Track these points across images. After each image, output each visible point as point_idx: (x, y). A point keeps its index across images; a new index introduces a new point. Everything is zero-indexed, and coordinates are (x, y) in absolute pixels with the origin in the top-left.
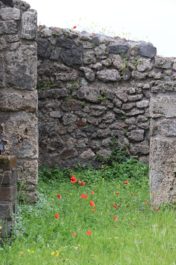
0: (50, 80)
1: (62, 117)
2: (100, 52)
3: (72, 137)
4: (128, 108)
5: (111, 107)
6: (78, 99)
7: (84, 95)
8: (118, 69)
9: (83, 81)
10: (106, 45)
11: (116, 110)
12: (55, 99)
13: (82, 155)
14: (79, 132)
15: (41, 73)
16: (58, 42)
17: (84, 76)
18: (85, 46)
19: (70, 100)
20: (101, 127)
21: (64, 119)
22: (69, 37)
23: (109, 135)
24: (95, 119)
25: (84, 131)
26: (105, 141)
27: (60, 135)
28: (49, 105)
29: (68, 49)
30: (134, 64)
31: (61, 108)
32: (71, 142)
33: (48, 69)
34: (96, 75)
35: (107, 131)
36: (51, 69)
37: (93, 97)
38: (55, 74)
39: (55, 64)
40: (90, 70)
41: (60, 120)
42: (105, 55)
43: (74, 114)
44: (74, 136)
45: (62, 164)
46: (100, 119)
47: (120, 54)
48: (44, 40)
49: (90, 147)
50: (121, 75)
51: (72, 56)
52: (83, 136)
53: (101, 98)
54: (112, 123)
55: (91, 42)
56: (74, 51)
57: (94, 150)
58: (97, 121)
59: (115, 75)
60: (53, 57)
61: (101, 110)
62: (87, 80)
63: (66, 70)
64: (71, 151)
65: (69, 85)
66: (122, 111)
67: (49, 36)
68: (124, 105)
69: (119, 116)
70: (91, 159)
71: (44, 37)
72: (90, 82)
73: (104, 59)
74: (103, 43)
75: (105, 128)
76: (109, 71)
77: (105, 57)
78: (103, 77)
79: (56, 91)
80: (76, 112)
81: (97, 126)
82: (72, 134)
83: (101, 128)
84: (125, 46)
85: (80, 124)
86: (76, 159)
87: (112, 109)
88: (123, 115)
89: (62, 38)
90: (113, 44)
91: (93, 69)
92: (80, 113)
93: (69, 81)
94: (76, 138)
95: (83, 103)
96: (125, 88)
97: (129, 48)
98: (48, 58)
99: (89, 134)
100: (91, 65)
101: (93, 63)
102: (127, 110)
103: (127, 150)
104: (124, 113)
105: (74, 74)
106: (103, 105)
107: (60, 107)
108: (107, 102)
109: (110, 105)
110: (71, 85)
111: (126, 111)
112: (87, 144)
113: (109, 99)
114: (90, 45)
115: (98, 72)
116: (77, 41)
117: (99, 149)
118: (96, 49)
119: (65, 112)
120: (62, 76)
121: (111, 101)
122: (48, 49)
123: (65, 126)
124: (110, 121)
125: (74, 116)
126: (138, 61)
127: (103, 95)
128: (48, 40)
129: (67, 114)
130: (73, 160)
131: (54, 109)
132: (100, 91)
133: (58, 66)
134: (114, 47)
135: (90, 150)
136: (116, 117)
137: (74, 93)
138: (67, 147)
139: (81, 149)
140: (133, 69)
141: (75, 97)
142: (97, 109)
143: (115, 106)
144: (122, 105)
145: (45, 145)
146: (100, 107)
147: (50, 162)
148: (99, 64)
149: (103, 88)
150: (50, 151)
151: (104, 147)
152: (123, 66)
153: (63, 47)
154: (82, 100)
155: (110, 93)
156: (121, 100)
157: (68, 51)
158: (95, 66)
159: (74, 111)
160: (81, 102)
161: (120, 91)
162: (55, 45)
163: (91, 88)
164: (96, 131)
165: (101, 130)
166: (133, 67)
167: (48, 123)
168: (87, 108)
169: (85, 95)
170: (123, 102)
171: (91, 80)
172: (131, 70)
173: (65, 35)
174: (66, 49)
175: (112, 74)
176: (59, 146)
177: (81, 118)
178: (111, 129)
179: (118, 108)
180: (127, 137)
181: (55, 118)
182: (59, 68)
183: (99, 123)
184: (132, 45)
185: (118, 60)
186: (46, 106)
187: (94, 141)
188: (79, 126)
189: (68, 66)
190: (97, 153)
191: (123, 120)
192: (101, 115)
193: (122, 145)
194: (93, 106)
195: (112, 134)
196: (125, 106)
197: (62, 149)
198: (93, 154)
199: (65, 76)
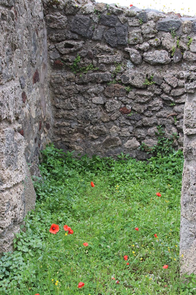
0: (92, 63)
1: (105, 104)
2: (148, 30)
3: (116, 125)
4: (177, 94)
5: (158, 93)
6: (122, 84)
7: (128, 80)
8: (167, 50)
9: (129, 64)
10: (155, 22)
11: (164, 96)
12: (97, 83)
13: (126, 145)
14: (123, 120)
15: (83, 55)
16: (100, 19)
17: (129, 58)
18: (131, 24)
19: (114, 85)
20: (147, 114)
21: (106, 105)
22: (113, 13)
23: (156, 124)
24: (141, 106)
25: (128, 119)
26: (151, 130)
27: (103, 122)
28: (91, 90)
29: (112, 27)
30: (186, 43)
31: (104, 94)
32: (114, 130)
33: (91, 51)
34: (143, 57)
35: (154, 119)
36: (93, 50)
37: (138, 82)
38: (98, 56)
39: (98, 44)
40: (136, 51)
41: (103, 106)
42: (154, 33)
43: (118, 100)
44: (118, 124)
45: (105, 153)
46: (146, 106)
47: (170, 32)
48: (86, 17)
49: (135, 136)
50: (171, 57)
51: (116, 35)
52: (126, 125)
53: (148, 83)
54: (159, 110)
55: (137, 18)
56: (119, 30)
57: (140, 140)
58: (142, 108)
59: (163, 56)
60: (95, 37)
61: (147, 97)
62: (133, 63)
63: (109, 52)
64: (114, 140)
65: (113, 68)
66: (171, 98)
67: (91, 13)
68: (173, 91)
69: (166, 103)
70: (135, 148)
71: (85, 14)
72: (136, 65)
73: (152, 38)
74: (152, 19)
75: (151, 116)
76: (158, 52)
77: (153, 36)
78: (150, 59)
79: (98, 75)
80: (120, 98)
81: (142, 114)
82: (116, 122)
83: (147, 116)
84: (177, 22)
85: (124, 112)
86: (119, 148)
87: (160, 95)
88: (172, 102)
89: (105, 14)
90: (164, 20)
91: (139, 50)
92: (124, 99)
93: (113, 64)
94: (120, 126)
95: (128, 88)
96: (175, 72)
97: (181, 24)
98: (90, 38)
99: (133, 122)
100: (137, 46)
101: (139, 43)
102: (177, 96)
103: (175, 141)
104: (172, 100)
105: (119, 56)
106: (149, 91)
107: (103, 92)
108: (154, 87)
109: (158, 91)
110: (115, 68)
111: (175, 97)
112: (131, 133)
113: (156, 84)
114: (136, 22)
115: (145, 54)
116: (122, 17)
117: (144, 139)
118: (143, 27)
119: (108, 97)
120: (105, 58)
121: (159, 86)
122: (90, 29)
123: (109, 113)
124: (157, 108)
125: (117, 102)
126: (192, 39)
127: (150, 80)
128: (90, 18)
129: (110, 101)
130: (116, 149)
131: (96, 95)
132: (147, 75)
133: (101, 47)
134: (164, 23)
135: (134, 139)
136: (164, 104)
137: (118, 77)
138: (110, 135)
139: (124, 138)
140: (185, 50)
141: (119, 82)
142: (143, 96)
143: (163, 92)
144: (170, 91)
145: (88, 133)
146: (146, 93)
147: (92, 151)
148: (147, 44)
149: (150, 71)
150: (93, 139)
151: (150, 136)
152: (173, 46)
153: (106, 25)
154: (126, 85)
155: (158, 78)
156: (169, 85)
157: (112, 30)
158: (142, 47)
159: (118, 97)
160: (125, 88)
161: (169, 75)
162: (98, 23)
163: (137, 71)
164: (141, 119)
165: (146, 119)
166: (185, 47)
167: (90, 110)
168: (132, 93)
169: (130, 80)
170: (172, 88)
171: (136, 62)
172: (183, 50)
173: (109, 11)
174: (110, 27)
175: (161, 56)
176: (101, 134)
177: (125, 104)
178: (158, 117)
179: (167, 94)
180: (175, 126)
181: (97, 104)
182: (102, 49)
183: (145, 111)
184: (186, 21)
185: (168, 40)
186: (88, 91)
187: (139, 130)
188: (123, 113)
189: (112, 47)
190: (142, 142)
191: (172, 107)
192: (148, 102)
193: (169, 136)
194: (138, 92)
195: (159, 123)
196: (174, 93)
197: (105, 137)
198: (138, 144)
199: (108, 58)
